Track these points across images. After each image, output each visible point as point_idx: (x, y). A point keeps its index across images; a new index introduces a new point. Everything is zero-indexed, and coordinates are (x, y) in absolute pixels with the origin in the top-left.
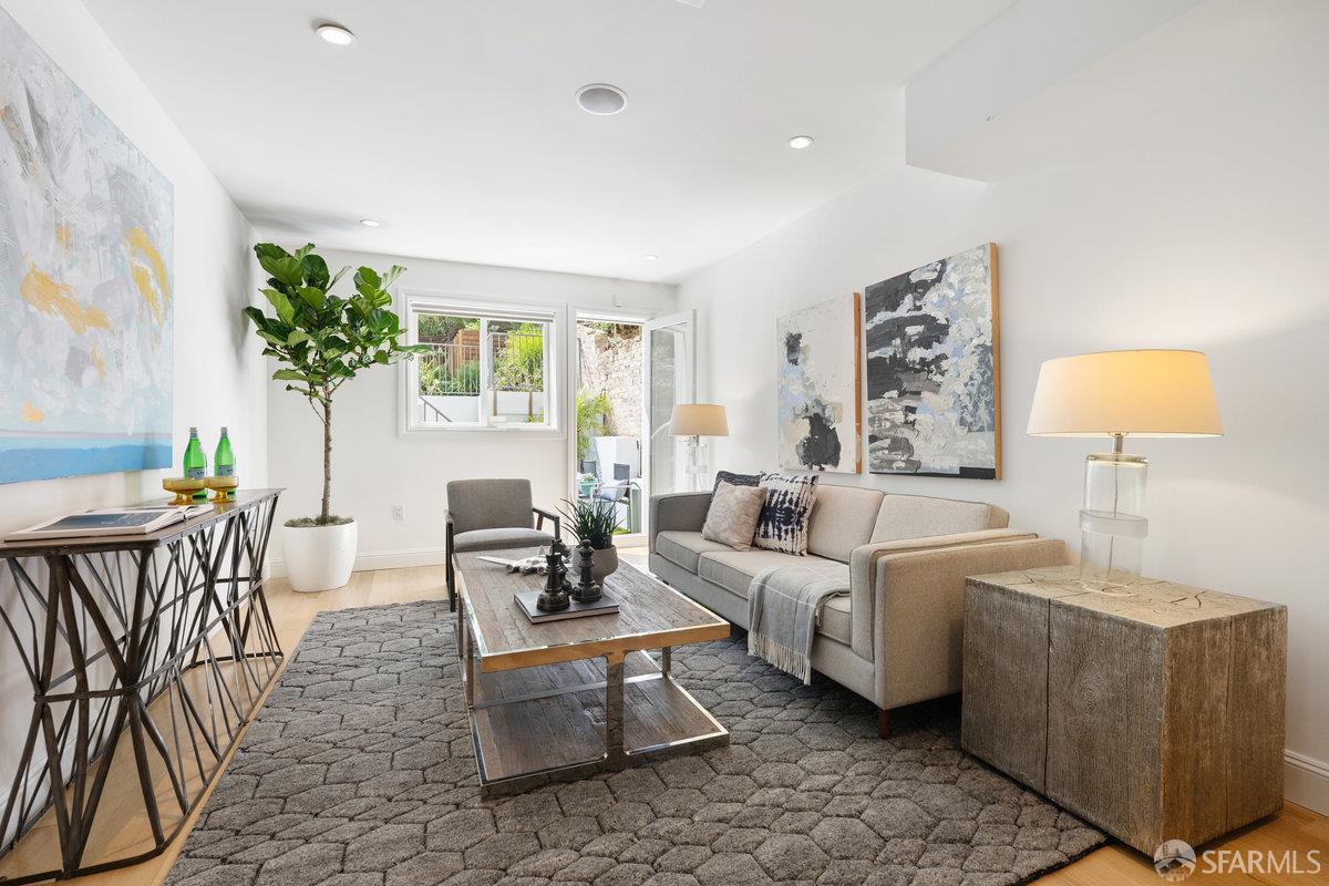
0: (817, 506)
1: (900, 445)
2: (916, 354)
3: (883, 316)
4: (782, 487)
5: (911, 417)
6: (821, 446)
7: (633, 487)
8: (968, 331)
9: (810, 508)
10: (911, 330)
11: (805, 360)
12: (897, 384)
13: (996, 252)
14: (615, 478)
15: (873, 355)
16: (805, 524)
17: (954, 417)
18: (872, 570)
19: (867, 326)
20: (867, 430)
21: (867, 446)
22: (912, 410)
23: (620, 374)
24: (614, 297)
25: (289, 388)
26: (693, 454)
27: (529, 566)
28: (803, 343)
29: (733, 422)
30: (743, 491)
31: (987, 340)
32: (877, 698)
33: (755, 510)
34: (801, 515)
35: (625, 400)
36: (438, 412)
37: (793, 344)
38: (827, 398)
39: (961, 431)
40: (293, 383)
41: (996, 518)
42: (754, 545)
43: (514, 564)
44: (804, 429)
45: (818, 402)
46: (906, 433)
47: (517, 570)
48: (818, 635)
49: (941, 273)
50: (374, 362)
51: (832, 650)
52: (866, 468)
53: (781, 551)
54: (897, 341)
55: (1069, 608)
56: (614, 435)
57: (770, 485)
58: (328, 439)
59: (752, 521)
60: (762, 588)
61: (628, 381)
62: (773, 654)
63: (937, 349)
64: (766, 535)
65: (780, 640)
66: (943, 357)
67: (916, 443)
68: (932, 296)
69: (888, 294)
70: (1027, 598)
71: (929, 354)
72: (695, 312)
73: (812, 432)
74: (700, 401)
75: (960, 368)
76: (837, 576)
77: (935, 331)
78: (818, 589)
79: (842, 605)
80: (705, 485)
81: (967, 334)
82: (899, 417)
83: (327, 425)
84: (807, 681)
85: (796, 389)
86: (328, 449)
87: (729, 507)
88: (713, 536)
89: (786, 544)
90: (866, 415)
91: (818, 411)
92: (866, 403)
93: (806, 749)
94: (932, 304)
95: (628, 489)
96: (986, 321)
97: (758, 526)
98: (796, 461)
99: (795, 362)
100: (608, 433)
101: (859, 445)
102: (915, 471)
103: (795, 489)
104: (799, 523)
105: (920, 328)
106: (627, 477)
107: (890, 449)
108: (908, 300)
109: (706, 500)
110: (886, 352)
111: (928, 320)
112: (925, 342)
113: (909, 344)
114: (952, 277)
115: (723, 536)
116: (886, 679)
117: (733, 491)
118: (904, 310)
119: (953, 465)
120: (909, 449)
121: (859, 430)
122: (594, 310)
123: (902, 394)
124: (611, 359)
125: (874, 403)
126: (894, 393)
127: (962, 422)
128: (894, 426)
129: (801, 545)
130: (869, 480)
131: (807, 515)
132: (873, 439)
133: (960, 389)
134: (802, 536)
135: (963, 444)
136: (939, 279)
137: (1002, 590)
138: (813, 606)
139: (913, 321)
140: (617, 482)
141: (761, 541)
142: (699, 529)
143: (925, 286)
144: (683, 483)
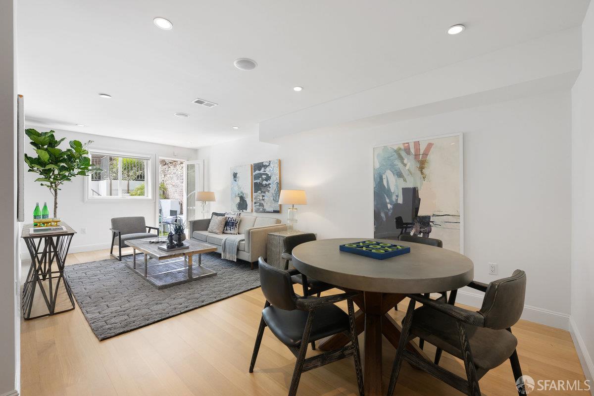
0: (241, 221)
1: (261, 205)
2: (264, 182)
3: (257, 172)
4: (231, 216)
5: (264, 198)
6: (242, 205)
7: (178, 218)
8: (275, 179)
9: (239, 222)
10: (264, 176)
11: (239, 180)
12: (260, 189)
13: (280, 161)
14: (171, 215)
15: (256, 181)
16: (237, 226)
17: (272, 198)
18: (249, 234)
19: (254, 174)
20: (254, 201)
21: (254, 205)
22: (264, 196)
23: (171, 176)
24: (174, 153)
25: (42, 185)
26: (204, 206)
27: (157, 241)
28: (238, 176)
29: (217, 196)
30: (220, 218)
31: (278, 181)
32: (250, 261)
33: (224, 223)
34: (236, 224)
35: (174, 186)
36: (93, 191)
37: (235, 175)
38: (244, 192)
39: (273, 201)
40: (44, 183)
41: (278, 221)
42: (223, 233)
43: (152, 241)
44: (238, 200)
45: (242, 193)
46: (262, 202)
47: (153, 242)
48: (238, 250)
49: (270, 164)
50: (77, 174)
51: (241, 252)
52: (254, 211)
53: (231, 234)
54: (261, 179)
55: (282, 236)
56: (168, 199)
57: (228, 216)
58: (56, 203)
59: (223, 226)
60: (225, 241)
61: (175, 178)
62: (228, 257)
63: (269, 182)
64: (227, 230)
65: (229, 253)
66: (270, 184)
67: (265, 204)
68: (268, 169)
69: (259, 166)
70: (277, 236)
71: (267, 183)
72: (204, 160)
73: (240, 201)
74: (206, 190)
75: (273, 187)
76: (242, 237)
77: (268, 178)
78: (238, 240)
79: (244, 242)
80: (208, 216)
81: (274, 179)
82: (261, 198)
83: (56, 199)
84: (235, 261)
85: (236, 188)
86: (56, 207)
87: (216, 222)
88: (211, 231)
89: (232, 232)
90: (254, 197)
91: (242, 195)
92: (254, 194)
93: (234, 273)
94: (268, 171)
95: (176, 219)
96: (278, 177)
97: (225, 227)
98: (236, 209)
99: (236, 181)
100: (165, 198)
101: (252, 205)
102: (265, 211)
103: (235, 217)
104: (236, 226)
105: (265, 176)
106: (176, 215)
107: (259, 206)
108: (263, 169)
109: (209, 221)
110: (258, 181)
111: (267, 175)
112: (266, 180)
113: (263, 180)
114: (272, 165)
115: (214, 231)
116: (252, 256)
117: (217, 218)
118: (262, 171)
119: (272, 210)
120: (263, 206)
121: (252, 201)
122: (167, 157)
123: (262, 192)
124: (167, 169)
125: (256, 194)
126: (260, 192)
127: (274, 200)
128: (260, 200)
129: (236, 231)
130: (255, 214)
131: (238, 223)
132: (255, 203)
133: (273, 192)
134: (236, 230)
135: (273, 205)
136: (269, 165)
137: (273, 235)
138: (237, 243)
139: (264, 174)
140: (172, 217)
141: (226, 232)
142: (207, 230)
143: (266, 167)
144: (199, 216)
